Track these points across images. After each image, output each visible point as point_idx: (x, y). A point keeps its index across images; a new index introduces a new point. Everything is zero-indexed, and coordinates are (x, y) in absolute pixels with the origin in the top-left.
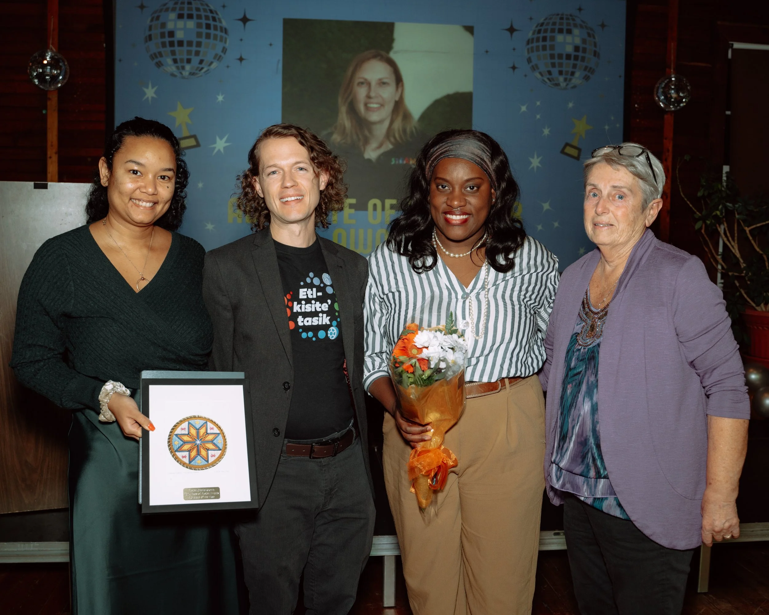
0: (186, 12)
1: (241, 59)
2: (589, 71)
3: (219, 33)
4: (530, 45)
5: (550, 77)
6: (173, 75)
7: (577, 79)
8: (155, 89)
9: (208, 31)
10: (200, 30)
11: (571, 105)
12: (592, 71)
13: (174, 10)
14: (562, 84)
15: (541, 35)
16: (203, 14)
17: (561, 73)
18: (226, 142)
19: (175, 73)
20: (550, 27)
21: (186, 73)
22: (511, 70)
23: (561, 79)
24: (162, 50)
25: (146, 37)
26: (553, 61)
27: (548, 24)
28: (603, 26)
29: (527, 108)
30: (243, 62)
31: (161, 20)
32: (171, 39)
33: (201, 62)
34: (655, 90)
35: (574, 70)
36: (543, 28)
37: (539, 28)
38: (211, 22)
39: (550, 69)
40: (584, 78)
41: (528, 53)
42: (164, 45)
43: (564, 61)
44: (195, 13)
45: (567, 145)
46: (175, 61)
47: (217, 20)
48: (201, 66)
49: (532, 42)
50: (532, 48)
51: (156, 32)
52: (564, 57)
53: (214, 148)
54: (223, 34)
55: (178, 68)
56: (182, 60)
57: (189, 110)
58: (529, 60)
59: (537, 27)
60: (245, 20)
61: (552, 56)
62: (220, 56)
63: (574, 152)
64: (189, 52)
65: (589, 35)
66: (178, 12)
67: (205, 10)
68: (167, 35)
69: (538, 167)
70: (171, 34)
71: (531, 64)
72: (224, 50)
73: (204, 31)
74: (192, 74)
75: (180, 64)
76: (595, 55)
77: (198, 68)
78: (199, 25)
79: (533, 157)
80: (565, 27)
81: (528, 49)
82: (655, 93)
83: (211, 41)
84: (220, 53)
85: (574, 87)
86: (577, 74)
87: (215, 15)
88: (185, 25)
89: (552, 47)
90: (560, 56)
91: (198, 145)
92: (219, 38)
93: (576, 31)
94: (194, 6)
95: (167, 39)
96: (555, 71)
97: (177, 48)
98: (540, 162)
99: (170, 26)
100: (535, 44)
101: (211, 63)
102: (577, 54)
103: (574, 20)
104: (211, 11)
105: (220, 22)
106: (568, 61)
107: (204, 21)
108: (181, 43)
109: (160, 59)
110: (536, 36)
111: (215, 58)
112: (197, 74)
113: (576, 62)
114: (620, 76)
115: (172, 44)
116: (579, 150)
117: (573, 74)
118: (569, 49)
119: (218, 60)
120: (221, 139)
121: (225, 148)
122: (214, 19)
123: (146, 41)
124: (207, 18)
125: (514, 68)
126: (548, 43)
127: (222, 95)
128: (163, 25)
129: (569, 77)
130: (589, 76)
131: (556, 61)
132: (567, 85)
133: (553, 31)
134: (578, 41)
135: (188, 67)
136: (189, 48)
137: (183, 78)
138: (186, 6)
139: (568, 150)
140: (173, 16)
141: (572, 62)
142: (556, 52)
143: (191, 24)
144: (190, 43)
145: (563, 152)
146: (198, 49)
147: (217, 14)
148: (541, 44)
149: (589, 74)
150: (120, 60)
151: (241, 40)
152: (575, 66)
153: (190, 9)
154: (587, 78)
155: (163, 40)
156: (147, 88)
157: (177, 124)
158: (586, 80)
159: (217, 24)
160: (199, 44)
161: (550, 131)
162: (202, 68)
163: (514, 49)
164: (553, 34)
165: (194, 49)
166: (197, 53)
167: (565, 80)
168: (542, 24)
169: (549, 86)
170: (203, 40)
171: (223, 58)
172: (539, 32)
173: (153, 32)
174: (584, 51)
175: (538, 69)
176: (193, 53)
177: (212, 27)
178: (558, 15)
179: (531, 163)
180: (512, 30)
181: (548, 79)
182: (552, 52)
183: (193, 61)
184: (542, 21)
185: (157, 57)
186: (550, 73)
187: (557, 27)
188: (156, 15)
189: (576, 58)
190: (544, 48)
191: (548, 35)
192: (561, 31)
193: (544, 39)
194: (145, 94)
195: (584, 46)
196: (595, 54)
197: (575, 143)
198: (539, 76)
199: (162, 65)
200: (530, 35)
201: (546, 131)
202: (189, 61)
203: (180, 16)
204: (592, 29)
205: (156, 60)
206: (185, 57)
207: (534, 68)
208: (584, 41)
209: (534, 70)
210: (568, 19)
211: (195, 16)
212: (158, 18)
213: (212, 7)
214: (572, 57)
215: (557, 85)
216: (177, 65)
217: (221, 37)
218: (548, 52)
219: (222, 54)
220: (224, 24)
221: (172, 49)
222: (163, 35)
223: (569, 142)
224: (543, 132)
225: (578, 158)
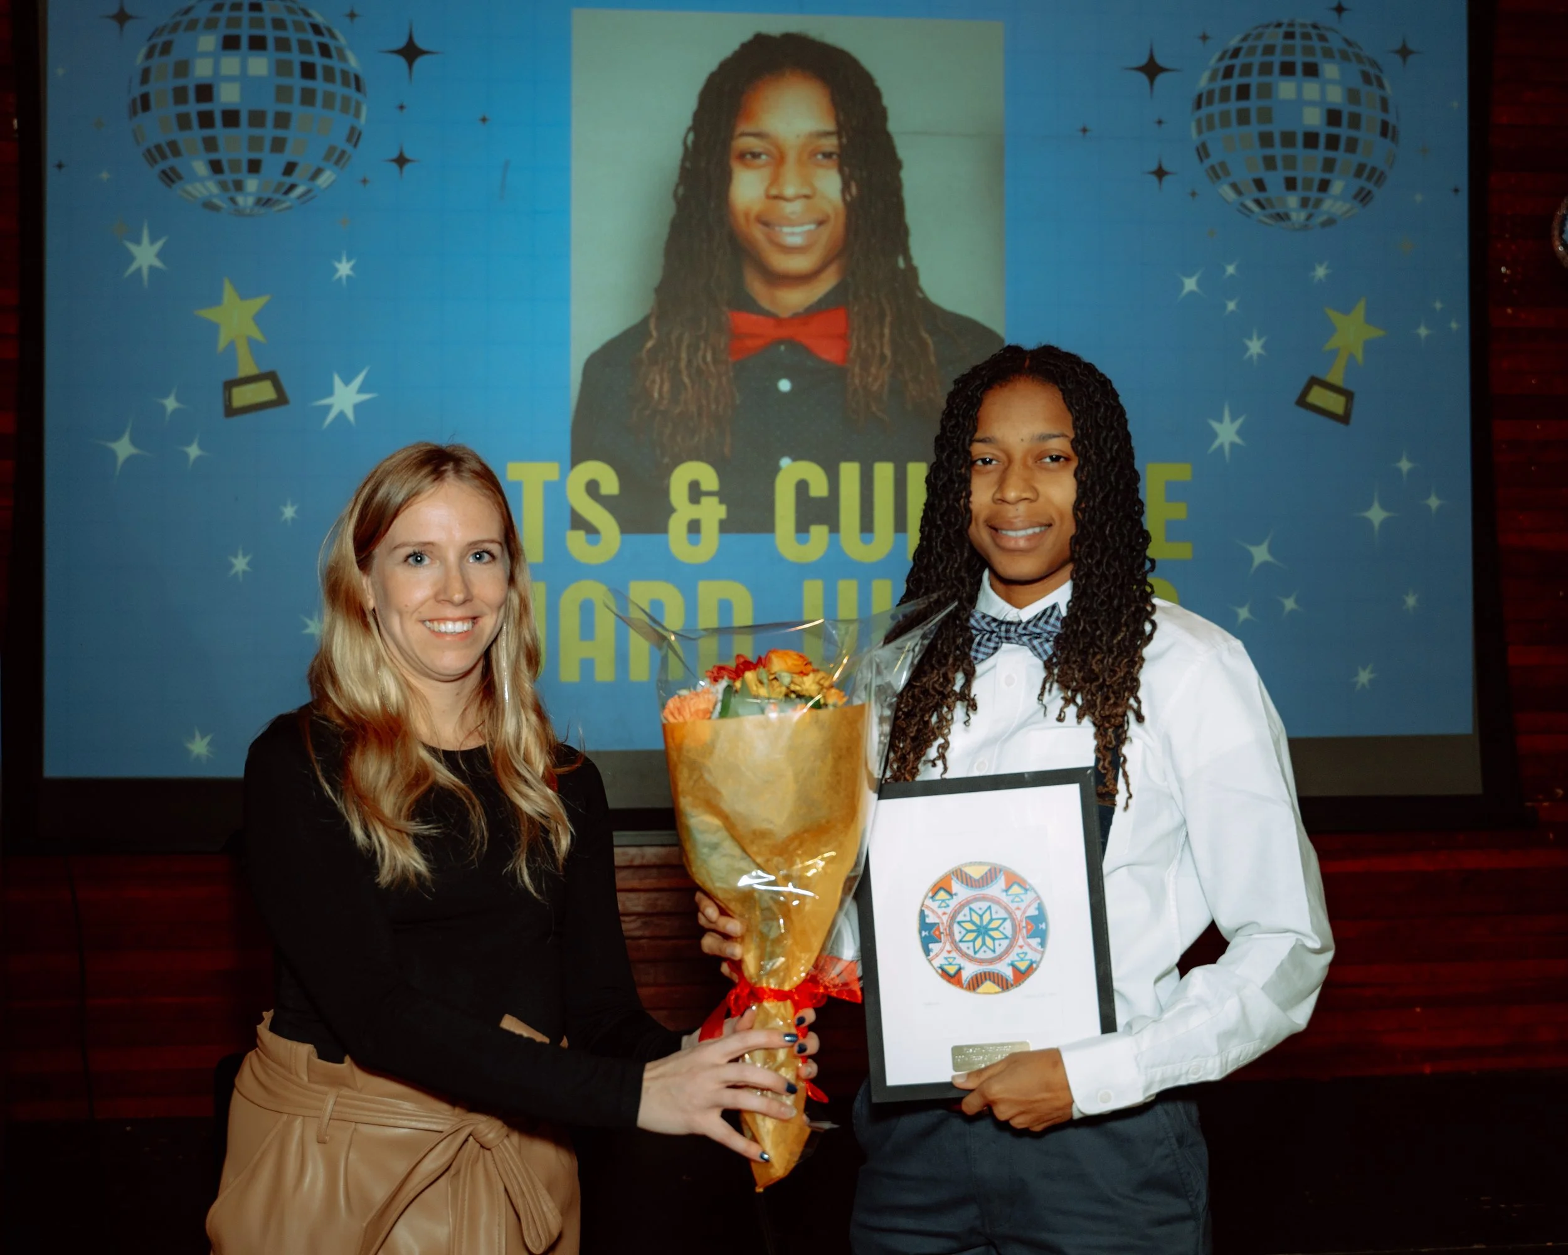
0: (245, 33)
1: (401, 161)
2: (1369, 178)
3: (338, 89)
4: (1205, 110)
5: (1261, 196)
6: (209, 206)
7: (1336, 202)
8: (159, 244)
9: (309, 84)
10: (285, 81)
11: (1321, 272)
12: (1377, 176)
13: (211, 25)
14: (1294, 216)
15: (1236, 81)
16: (293, 36)
17: (1291, 184)
18: (361, 390)
19: (216, 201)
20: (1257, 60)
21: (246, 201)
22: (1154, 178)
23: (1292, 200)
24: (181, 137)
25: (134, 101)
26: (1269, 152)
27: (1252, 51)
28: (1404, 52)
29: (1199, 283)
30: (408, 167)
31: (176, 55)
32: (205, 107)
33: (290, 168)
34: (1556, 224)
35: (1327, 176)
36: (1238, 62)
37: (1227, 62)
38: (316, 59)
39: (1261, 173)
40: (1355, 197)
41: (1200, 131)
42: (183, 122)
43: (1299, 151)
44: (270, 34)
45: (1314, 381)
46: (216, 167)
47: (334, 53)
48: (288, 180)
49: (1210, 102)
50: (1210, 118)
51: (161, 87)
52: (1300, 140)
53: (329, 408)
54: (351, 92)
55: (223, 186)
56: (235, 166)
57: (257, 304)
58: (1202, 152)
59: (1221, 58)
60: (410, 52)
61: (1266, 140)
62: (343, 153)
63: (1336, 404)
64: (255, 143)
65: (1367, 78)
66: (223, 30)
67: (299, 27)
68: (192, 95)
69: (1233, 445)
70: (205, 92)
71: (1208, 162)
72: (354, 137)
73: (297, 82)
74: (264, 202)
75: (228, 176)
76: (1384, 133)
77: (280, 185)
78: (282, 68)
79: (1220, 419)
80: (1299, 59)
81: (1199, 122)
82: (1556, 233)
83: (318, 110)
84: (342, 144)
85: (1330, 222)
86: (1337, 187)
87: (326, 39)
88: (244, 66)
89: (1266, 115)
90: (1288, 139)
91: (281, 399)
92: (338, 103)
93: (1330, 70)
94: (267, 14)
95: (193, 108)
96: (1275, 180)
97: (219, 131)
98: (1239, 433)
99: (202, 70)
100: (1216, 108)
101: (318, 172)
102: (1334, 130)
103: (1322, 38)
104: (317, 29)
105: (343, 57)
106: (1310, 152)
107: (296, 57)
108: (231, 118)
109: (172, 161)
110: (1220, 83)
111: (327, 157)
112: (277, 202)
113: (1331, 154)
114: (1456, 190)
115: (206, 120)
116: (1348, 395)
117: (1324, 186)
118: (1313, 119)
119: (337, 163)
120: (347, 382)
121: (357, 407)
122: (325, 51)
123: (134, 113)
124: (305, 47)
125: (1160, 173)
126: (1253, 104)
127: (349, 260)
128: (182, 68)
129: (1314, 194)
130: (1369, 192)
131: (1278, 151)
132: (1309, 217)
133: (1266, 69)
134: (1336, 96)
135: (252, 184)
136: (257, 132)
137: (239, 213)
138: (245, 14)
139: (1318, 396)
140: (208, 42)
141: (1321, 153)
142: (1276, 129)
143: (260, 65)
144: (257, 118)
145: (1302, 402)
146: (280, 133)
147: (333, 36)
148: (1234, 105)
149: (1369, 186)
150: (60, 166)
151: (401, 107)
152: (1329, 165)
153: (257, 23)
154: (1364, 197)
155: (182, 109)
156: (138, 241)
157: (222, 343)
158: (1362, 200)
159: (334, 63)
160: (283, 120)
161: (1264, 347)
162: (292, 187)
163: (1160, 122)
164: (1266, 79)
165: (269, 132)
166: (278, 145)
167: (1304, 203)
168: (1236, 53)
169: (1260, 221)
170: (296, 109)
171: (350, 157)
172: (1228, 73)
173: (151, 88)
174: (1355, 121)
175: (1227, 173)
176: (267, 144)
177: (319, 71)
178: (1279, 25)
179: (1214, 435)
180: (1152, 70)
181: (1258, 202)
182: (1266, 128)
183: (264, 168)
184: (1234, 43)
185: (164, 157)
186: (1260, 185)
187: (1277, 59)
188: (159, 41)
189: (1333, 142)
190: (1243, 117)
191: (1254, 80)
192: (1288, 69)
193: (1243, 92)
194: (131, 258)
195: (1355, 109)
196: (1385, 130)
197: (1336, 377)
198: (1230, 195)
199: (180, 178)
200: (1203, 83)
201: (1255, 347)
202: (254, 167)
203: (230, 43)
204: (1374, 64)
205: (162, 165)
206: (245, 155)
207: (1217, 173)
208: (1353, 96)
209: (1218, 177)
210: (1306, 36)
211: (271, 43)
212: (166, 48)
213: (319, 19)
214: (1322, 141)
215: (1283, 217)
216: (220, 177)
217: (346, 100)
218: (1254, 128)
219: (349, 148)
220: (353, 63)
221: (208, 132)
222: (180, 95)
223: (1320, 375)
224: (1246, 349)
225: (1345, 419)
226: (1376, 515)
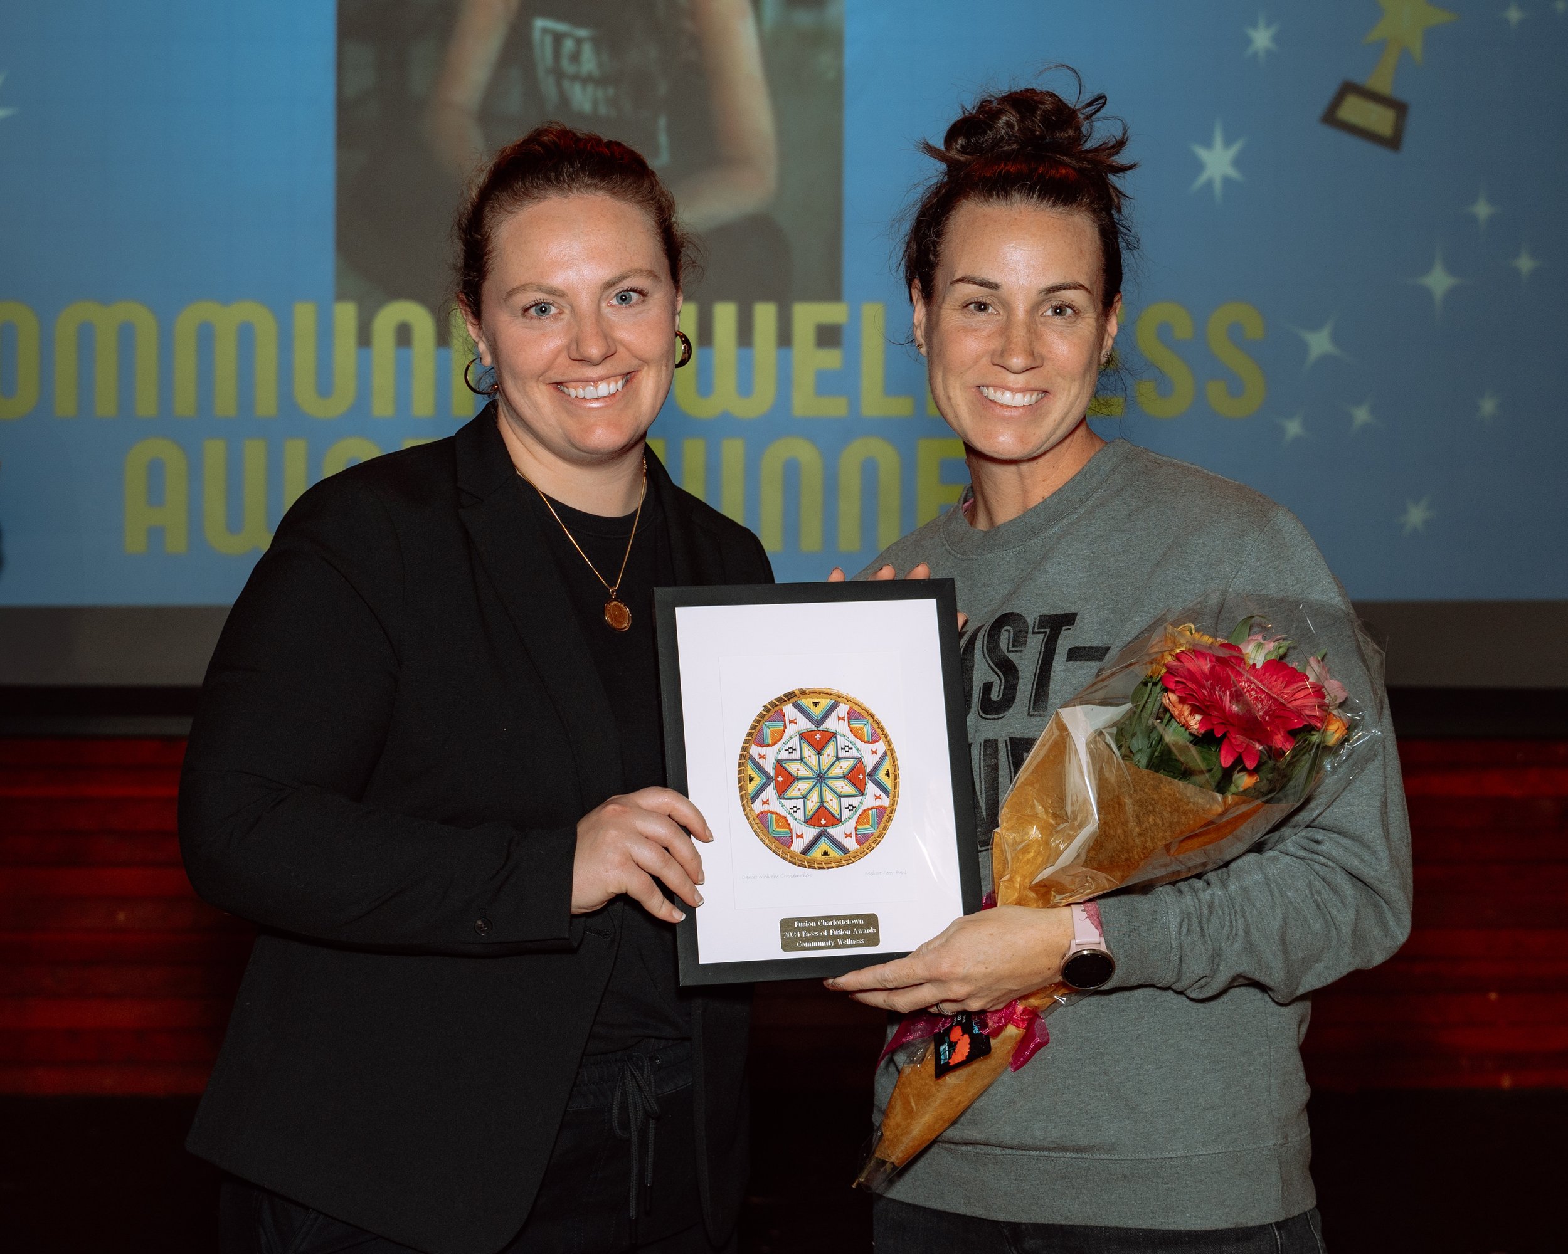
45: (1348, 89)
63: (1380, 119)
69: (1227, 181)
79: (1208, 144)
98: (1237, 163)
116: (1400, 108)
139: (1354, 110)
145: (1331, 118)
161: (1276, 39)
179: (1198, 166)
197: (1382, 82)
201: (1262, 38)
223: (1358, 79)
224: (1248, 41)
225: (1393, 142)
226: (1439, 281)
